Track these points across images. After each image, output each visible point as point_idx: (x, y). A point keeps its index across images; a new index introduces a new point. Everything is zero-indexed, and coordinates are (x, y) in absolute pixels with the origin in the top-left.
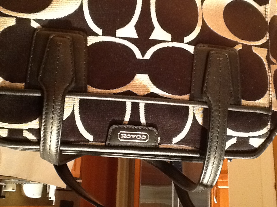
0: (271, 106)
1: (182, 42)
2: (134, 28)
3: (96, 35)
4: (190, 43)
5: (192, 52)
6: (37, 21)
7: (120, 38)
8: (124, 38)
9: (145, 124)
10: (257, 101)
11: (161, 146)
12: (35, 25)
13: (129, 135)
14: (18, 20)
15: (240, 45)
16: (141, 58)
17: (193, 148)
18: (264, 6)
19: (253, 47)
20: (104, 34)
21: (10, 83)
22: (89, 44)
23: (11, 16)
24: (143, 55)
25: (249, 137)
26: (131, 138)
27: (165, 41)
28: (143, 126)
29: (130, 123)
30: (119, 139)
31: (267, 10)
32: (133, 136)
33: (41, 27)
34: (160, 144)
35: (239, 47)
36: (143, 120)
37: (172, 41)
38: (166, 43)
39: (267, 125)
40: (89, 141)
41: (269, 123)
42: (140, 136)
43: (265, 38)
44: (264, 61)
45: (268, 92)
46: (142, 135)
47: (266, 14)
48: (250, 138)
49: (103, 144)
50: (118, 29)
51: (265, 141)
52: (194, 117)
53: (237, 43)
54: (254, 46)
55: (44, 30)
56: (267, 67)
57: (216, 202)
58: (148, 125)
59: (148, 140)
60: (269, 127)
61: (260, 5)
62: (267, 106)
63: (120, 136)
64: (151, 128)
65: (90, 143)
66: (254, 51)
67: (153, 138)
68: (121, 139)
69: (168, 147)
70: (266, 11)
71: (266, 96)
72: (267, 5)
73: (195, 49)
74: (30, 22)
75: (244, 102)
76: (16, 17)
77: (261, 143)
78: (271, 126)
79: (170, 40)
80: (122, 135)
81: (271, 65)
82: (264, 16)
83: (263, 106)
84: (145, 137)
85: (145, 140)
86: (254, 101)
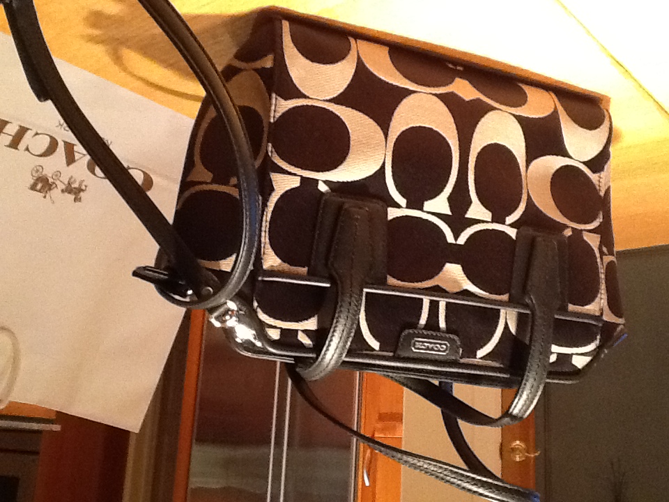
0: (602, 314)
1: (503, 223)
2: (446, 201)
3: (398, 206)
4: (512, 225)
5: (514, 237)
6: (326, 182)
7: (428, 213)
8: (433, 214)
9: (445, 329)
10: (587, 307)
11: (462, 361)
12: (323, 188)
13: (426, 344)
14: (303, 179)
15: (570, 229)
16: (454, 242)
17: (502, 366)
18: (598, 174)
19: (584, 232)
20: (408, 207)
21: (289, 266)
22: (390, 217)
23: (295, 175)
24: (456, 239)
25: (573, 354)
26: (428, 349)
27: (483, 222)
28: (443, 332)
29: (427, 327)
30: (413, 348)
31: (601, 180)
32: (431, 346)
33: (330, 191)
34: (461, 358)
35: (568, 233)
36: (442, 324)
37: (492, 222)
38: (485, 224)
39: (596, 339)
40: (373, 350)
41: (598, 337)
42: (438, 345)
43: (598, 220)
44: (596, 252)
45: (599, 295)
46: (440, 344)
47: (599, 186)
48: (574, 356)
49: (391, 354)
50: (427, 200)
51: (592, 360)
52: (506, 324)
53: (566, 227)
54: (585, 230)
55: (334, 196)
56: (599, 260)
57: (367, 483)
58: (449, 330)
59: (447, 352)
60: (597, 342)
61: (594, 172)
62: (597, 314)
63: (414, 344)
64: (451, 336)
65: (374, 352)
66: (585, 238)
67: (453, 349)
68: (416, 348)
69: (470, 362)
70: (599, 181)
71: (597, 300)
72: (602, 173)
73: (517, 233)
74: (318, 183)
75: (571, 307)
76: (301, 176)
77: (585, 363)
78: (600, 341)
79: (490, 220)
80: (417, 343)
81: (604, 257)
82: (598, 188)
83: (592, 313)
84: (444, 347)
85: (444, 351)
86: (583, 306)
